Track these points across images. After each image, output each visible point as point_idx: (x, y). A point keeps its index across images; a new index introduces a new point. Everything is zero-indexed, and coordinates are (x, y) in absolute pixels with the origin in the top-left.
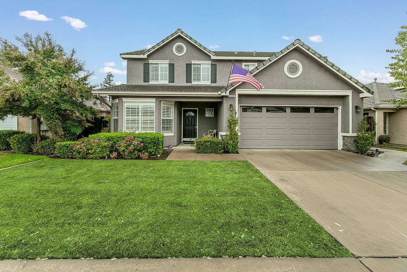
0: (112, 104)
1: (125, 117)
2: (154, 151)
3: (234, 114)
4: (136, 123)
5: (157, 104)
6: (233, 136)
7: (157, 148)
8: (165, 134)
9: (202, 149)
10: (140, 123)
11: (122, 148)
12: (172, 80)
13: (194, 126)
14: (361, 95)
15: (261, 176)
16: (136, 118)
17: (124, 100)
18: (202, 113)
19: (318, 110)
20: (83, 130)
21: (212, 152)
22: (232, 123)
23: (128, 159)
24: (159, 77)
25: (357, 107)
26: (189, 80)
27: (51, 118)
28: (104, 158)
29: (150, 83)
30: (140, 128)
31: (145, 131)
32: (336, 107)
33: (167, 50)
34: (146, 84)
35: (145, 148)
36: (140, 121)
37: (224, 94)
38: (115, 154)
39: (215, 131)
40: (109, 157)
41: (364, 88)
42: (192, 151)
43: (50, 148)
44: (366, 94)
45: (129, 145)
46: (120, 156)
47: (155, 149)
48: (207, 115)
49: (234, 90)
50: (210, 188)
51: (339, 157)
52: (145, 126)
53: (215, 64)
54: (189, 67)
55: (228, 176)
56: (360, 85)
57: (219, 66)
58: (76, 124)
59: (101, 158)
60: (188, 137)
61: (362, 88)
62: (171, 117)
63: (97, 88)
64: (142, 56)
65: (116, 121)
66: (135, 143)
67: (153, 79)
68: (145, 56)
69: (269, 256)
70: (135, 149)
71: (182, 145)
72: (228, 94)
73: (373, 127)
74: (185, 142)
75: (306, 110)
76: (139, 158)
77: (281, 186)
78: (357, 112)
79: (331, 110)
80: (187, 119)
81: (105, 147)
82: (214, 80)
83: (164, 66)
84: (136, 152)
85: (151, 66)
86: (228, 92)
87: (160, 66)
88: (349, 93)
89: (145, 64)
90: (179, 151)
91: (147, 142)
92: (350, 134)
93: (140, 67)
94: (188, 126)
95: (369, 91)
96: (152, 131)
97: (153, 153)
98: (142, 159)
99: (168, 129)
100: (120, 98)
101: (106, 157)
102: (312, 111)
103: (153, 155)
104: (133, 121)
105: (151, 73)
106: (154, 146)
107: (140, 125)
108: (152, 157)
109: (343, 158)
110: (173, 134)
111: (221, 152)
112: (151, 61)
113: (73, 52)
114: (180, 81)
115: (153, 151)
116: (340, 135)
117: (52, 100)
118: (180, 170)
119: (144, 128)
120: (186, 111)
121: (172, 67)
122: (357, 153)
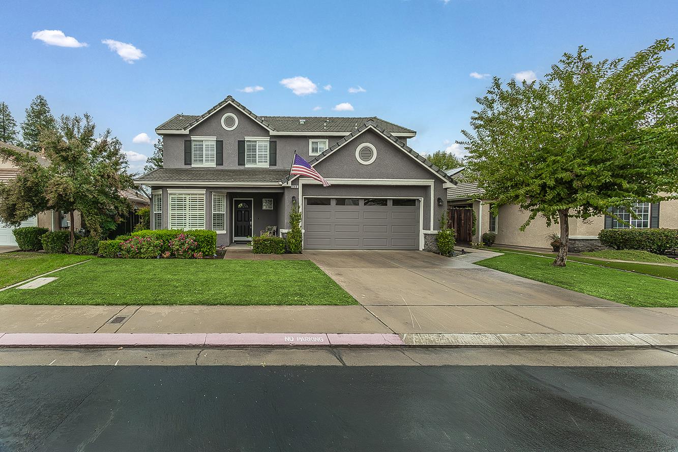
0: (152, 195)
1: (170, 212)
2: (208, 250)
3: (297, 208)
4: (183, 218)
5: (208, 196)
6: (296, 233)
7: (210, 248)
8: (218, 232)
9: (261, 248)
10: (187, 218)
11: (176, 246)
12: (220, 162)
13: (248, 221)
14: (445, 186)
15: (320, 271)
16: (183, 212)
17: (170, 191)
18: (259, 205)
19: (396, 202)
20: (116, 226)
21: (272, 252)
22: (295, 219)
23: (182, 258)
24: (204, 158)
25: (439, 200)
26: (241, 162)
27: (90, 213)
28: (156, 258)
29: (193, 166)
30: (187, 224)
31: (196, 229)
32: (418, 199)
33: (213, 124)
34: (188, 167)
35: (198, 248)
36: (187, 216)
37: (285, 185)
38: (168, 254)
39: (275, 228)
40: (161, 257)
41: (446, 177)
42: (249, 251)
43: (88, 248)
44: (448, 184)
45: (183, 244)
46: (173, 256)
47: (209, 249)
48: (264, 208)
49: (297, 179)
50: (272, 278)
51: (412, 257)
52: (194, 222)
53: (274, 141)
54: (241, 144)
55: (288, 271)
56: (442, 174)
57: (280, 144)
58: (109, 220)
59: (152, 258)
60: (241, 236)
61: (444, 177)
62: (223, 211)
63: (137, 177)
64: (183, 132)
65: (159, 216)
66: (190, 241)
67: (196, 161)
68: (187, 132)
69: (310, 304)
70: (189, 249)
71: (234, 245)
72: (290, 184)
73: (473, 223)
74: (237, 243)
75: (383, 202)
76: (193, 257)
77: (334, 278)
78: (439, 205)
79: (412, 202)
80: (239, 213)
81: (156, 246)
82: (273, 162)
83: (210, 143)
84: (190, 251)
85: (193, 144)
86: (290, 182)
87: (204, 144)
88: (430, 183)
89: (186, 141)
90: (235, 252)
91: (200, 240)
92: (432, 231)
93: (180, 145)
94: (241, 221)
95: (452, 181)
96: (202, 229)
97: (207, 253)
98: (196, 258)
99: (219, 225)
100: (164, 189)
101: (158, 257)
102: (390, 203)
103: (207, 256)
104: (180, 217)
105: (193, 153)
106: (208, 245)
107: (187, 221)
108: (206, 256)
109: (415, 258)
110: (224, 232)
111: (282, 252)
112: (193, 138)
113: (108, 132)
114: (231, 163)
115: (206, 251)
116: (422, 232)
117: (94, 193)
118: (241, 266)
119: (193, 225)
120: (237, 202)
121: (220, 144)
122: (439, 254)
